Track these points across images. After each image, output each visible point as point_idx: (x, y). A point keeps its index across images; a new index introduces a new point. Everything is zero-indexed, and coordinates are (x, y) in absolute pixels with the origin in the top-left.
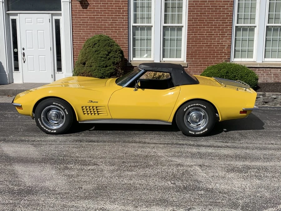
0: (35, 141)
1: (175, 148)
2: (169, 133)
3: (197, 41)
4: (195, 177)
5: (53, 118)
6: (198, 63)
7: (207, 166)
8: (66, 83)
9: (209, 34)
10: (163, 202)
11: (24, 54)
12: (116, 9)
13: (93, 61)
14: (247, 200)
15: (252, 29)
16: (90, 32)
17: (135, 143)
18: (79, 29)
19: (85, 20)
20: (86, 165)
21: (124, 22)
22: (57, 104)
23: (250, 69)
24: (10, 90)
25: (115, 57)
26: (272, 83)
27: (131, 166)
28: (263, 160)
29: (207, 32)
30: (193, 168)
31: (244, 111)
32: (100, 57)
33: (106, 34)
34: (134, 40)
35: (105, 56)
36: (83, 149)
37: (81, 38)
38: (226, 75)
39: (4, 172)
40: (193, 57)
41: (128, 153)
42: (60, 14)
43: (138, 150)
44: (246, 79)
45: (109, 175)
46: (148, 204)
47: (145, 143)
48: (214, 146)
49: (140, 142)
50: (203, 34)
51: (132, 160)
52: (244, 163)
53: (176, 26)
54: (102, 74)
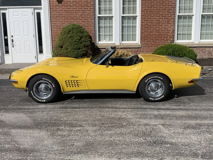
0: (29, 109)
1: (141, 111)
2: (133, 99)
3: (148, 27)
4: (161, 134)
5: (42, 90)
6: (150, 45)
7: (168, 125)
8: (47, 63)
9: (157, 22)
10: (139, 154)
11: (13, 40)
12: (85, 3)
13: (69, 45)
14: (204, 151)
15: (190, 17)
16: (65, 22)
17: (108, 108)
18: (56, 20)
19: (60, 12)
20: (74, 127)
21: (91, 13)
22: (46, 79)
23: (191, 48)
24: (3, 69)
25: (85, 41)
26: (206, 59)
27: (109, 126)
28: (210, 118)
29: (156, 20)
30: (158, 127)
31: (192, 81)
32: (74, 41)
33: (78, 23)
34: (99, 27)
35: (77, 40)
36: (68, 114)
37: (58, 27)
38: (173, 54)
39: (9, 134)
40: (146, 40)
41: (105, 116)
42: (41, 9)
43: (112, 114)
44: (188, 56)
45: (93, 134)
46: (128, 156)
47: (117, 108)
48: (170, 109)
49: (112, 108)
50: (153, 22)
51: (109, 121)
52: (196, 122)
53: (132, 16)
54: (76, 55)
